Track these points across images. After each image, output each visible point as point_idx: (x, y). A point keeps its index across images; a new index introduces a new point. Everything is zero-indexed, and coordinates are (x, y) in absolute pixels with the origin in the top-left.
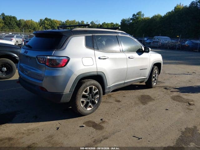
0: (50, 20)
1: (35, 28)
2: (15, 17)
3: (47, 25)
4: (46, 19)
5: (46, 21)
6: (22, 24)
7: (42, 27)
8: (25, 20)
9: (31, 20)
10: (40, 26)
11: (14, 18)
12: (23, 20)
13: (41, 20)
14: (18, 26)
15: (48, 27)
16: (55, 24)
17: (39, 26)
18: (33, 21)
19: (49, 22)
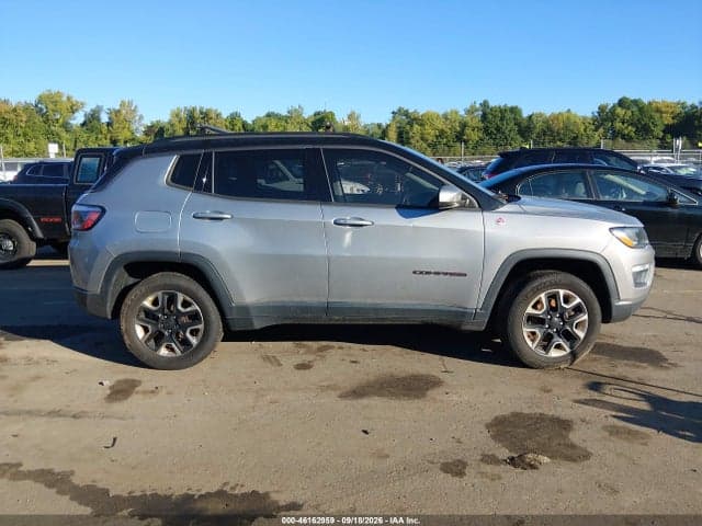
0: (635, 102)
1: (575, 138)
2: (516, 107)
3: (623, 123)
4: (622, 103)
5: (619, 110)
6: (535, 127)
7: (601, 130)
8: (548, 115)
9: (569, 111)
10: (596, 130)
11: (514, 110)
12: (541, 115)
13: (602, 109)
14: (523, 136)
15: (627, 128)
16: (657, 116)
17: (593, 127)
18: (575, 116)
19: (629, 113)
